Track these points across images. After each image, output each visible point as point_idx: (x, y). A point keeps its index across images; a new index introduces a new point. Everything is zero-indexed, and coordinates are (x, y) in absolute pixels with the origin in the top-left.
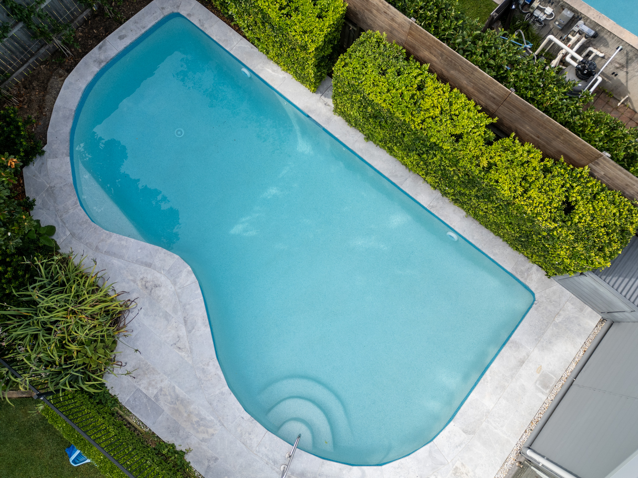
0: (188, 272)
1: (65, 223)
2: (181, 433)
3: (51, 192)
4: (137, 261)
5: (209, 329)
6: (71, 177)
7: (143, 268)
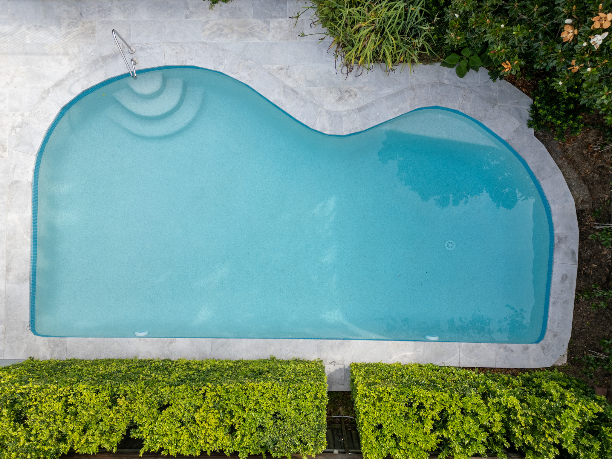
0: (325, 129)
1: (457, 87)
2: (228, 14)
3: (492, 102)
4: (372, 105)
5: (271, 100)
6: (487, 126)
7: (363, 103)
